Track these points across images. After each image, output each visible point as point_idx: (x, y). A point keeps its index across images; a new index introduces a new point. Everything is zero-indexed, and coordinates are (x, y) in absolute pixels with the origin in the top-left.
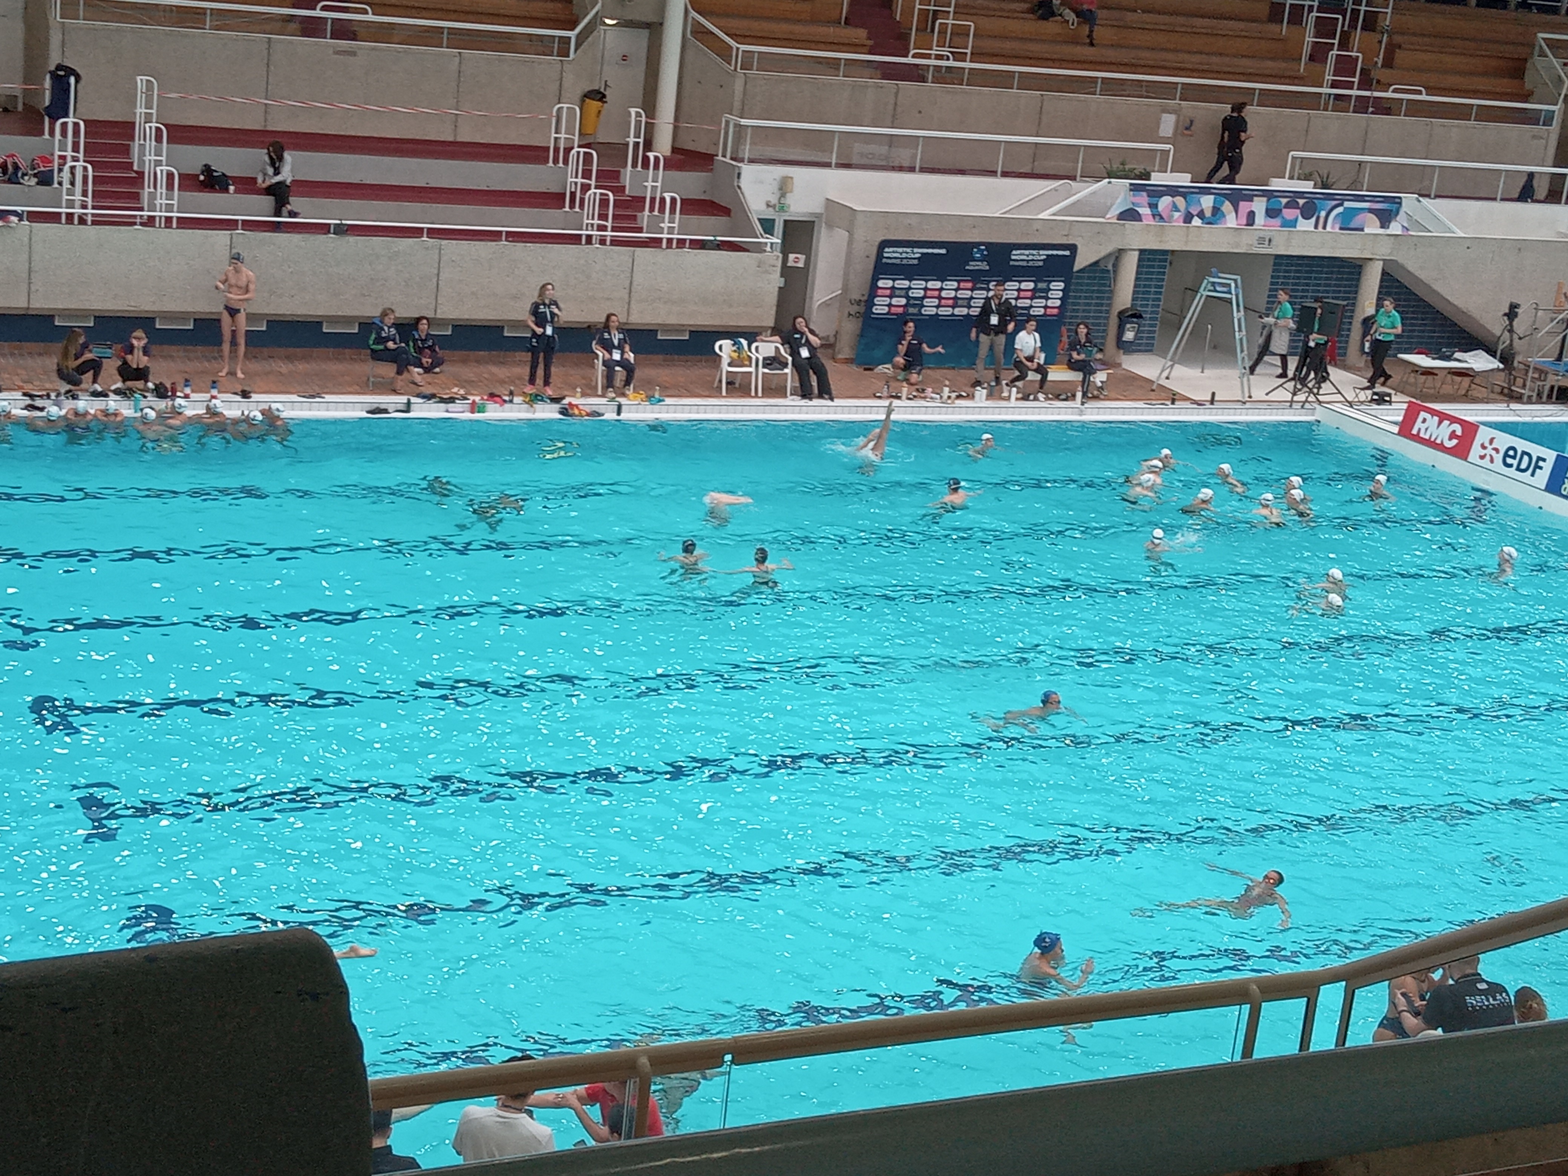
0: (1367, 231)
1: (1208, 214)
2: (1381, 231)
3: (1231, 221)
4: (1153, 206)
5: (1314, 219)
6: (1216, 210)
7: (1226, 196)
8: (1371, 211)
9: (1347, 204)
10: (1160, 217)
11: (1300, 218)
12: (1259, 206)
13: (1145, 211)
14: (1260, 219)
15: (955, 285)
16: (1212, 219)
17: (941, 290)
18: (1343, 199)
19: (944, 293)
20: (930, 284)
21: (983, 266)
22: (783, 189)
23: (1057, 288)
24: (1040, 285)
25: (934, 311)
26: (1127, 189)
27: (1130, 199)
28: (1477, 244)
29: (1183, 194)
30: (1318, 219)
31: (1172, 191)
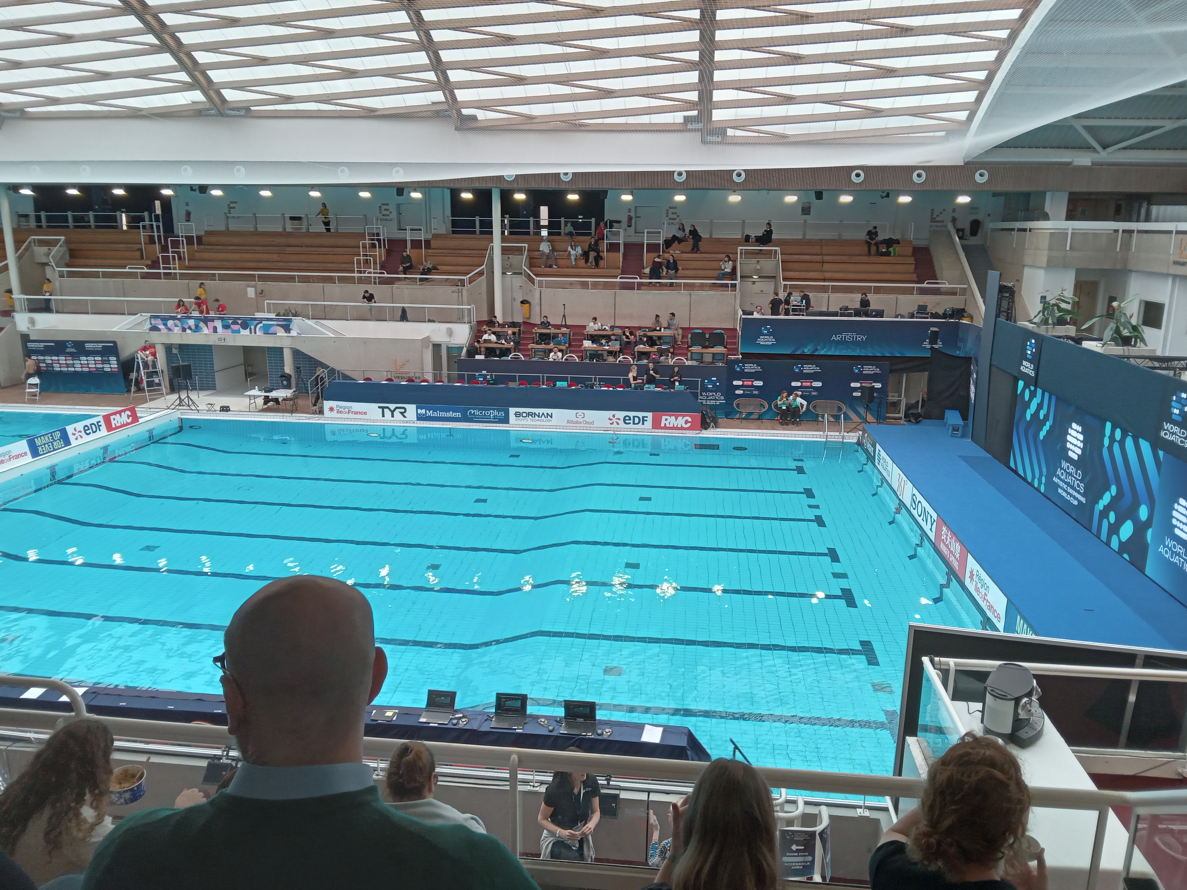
0: (278, 334)
2: (286, 334)
4: (165, 325)
8: (278, 325)
13: (161, 327)
15: (64, 358)
17: (58, 360)
18: (261, 320)
19: (60, 362)
20: (53, 358)
21: (73, 350)
22: (32, 322)
23: (113, 359)
24: (104, 358)
25: (59, 369)
26: (150, 318)
27: (153, 322)
28: (339, 340)
29: (179, 319)
30: (250, 329)
31: (174, 318)
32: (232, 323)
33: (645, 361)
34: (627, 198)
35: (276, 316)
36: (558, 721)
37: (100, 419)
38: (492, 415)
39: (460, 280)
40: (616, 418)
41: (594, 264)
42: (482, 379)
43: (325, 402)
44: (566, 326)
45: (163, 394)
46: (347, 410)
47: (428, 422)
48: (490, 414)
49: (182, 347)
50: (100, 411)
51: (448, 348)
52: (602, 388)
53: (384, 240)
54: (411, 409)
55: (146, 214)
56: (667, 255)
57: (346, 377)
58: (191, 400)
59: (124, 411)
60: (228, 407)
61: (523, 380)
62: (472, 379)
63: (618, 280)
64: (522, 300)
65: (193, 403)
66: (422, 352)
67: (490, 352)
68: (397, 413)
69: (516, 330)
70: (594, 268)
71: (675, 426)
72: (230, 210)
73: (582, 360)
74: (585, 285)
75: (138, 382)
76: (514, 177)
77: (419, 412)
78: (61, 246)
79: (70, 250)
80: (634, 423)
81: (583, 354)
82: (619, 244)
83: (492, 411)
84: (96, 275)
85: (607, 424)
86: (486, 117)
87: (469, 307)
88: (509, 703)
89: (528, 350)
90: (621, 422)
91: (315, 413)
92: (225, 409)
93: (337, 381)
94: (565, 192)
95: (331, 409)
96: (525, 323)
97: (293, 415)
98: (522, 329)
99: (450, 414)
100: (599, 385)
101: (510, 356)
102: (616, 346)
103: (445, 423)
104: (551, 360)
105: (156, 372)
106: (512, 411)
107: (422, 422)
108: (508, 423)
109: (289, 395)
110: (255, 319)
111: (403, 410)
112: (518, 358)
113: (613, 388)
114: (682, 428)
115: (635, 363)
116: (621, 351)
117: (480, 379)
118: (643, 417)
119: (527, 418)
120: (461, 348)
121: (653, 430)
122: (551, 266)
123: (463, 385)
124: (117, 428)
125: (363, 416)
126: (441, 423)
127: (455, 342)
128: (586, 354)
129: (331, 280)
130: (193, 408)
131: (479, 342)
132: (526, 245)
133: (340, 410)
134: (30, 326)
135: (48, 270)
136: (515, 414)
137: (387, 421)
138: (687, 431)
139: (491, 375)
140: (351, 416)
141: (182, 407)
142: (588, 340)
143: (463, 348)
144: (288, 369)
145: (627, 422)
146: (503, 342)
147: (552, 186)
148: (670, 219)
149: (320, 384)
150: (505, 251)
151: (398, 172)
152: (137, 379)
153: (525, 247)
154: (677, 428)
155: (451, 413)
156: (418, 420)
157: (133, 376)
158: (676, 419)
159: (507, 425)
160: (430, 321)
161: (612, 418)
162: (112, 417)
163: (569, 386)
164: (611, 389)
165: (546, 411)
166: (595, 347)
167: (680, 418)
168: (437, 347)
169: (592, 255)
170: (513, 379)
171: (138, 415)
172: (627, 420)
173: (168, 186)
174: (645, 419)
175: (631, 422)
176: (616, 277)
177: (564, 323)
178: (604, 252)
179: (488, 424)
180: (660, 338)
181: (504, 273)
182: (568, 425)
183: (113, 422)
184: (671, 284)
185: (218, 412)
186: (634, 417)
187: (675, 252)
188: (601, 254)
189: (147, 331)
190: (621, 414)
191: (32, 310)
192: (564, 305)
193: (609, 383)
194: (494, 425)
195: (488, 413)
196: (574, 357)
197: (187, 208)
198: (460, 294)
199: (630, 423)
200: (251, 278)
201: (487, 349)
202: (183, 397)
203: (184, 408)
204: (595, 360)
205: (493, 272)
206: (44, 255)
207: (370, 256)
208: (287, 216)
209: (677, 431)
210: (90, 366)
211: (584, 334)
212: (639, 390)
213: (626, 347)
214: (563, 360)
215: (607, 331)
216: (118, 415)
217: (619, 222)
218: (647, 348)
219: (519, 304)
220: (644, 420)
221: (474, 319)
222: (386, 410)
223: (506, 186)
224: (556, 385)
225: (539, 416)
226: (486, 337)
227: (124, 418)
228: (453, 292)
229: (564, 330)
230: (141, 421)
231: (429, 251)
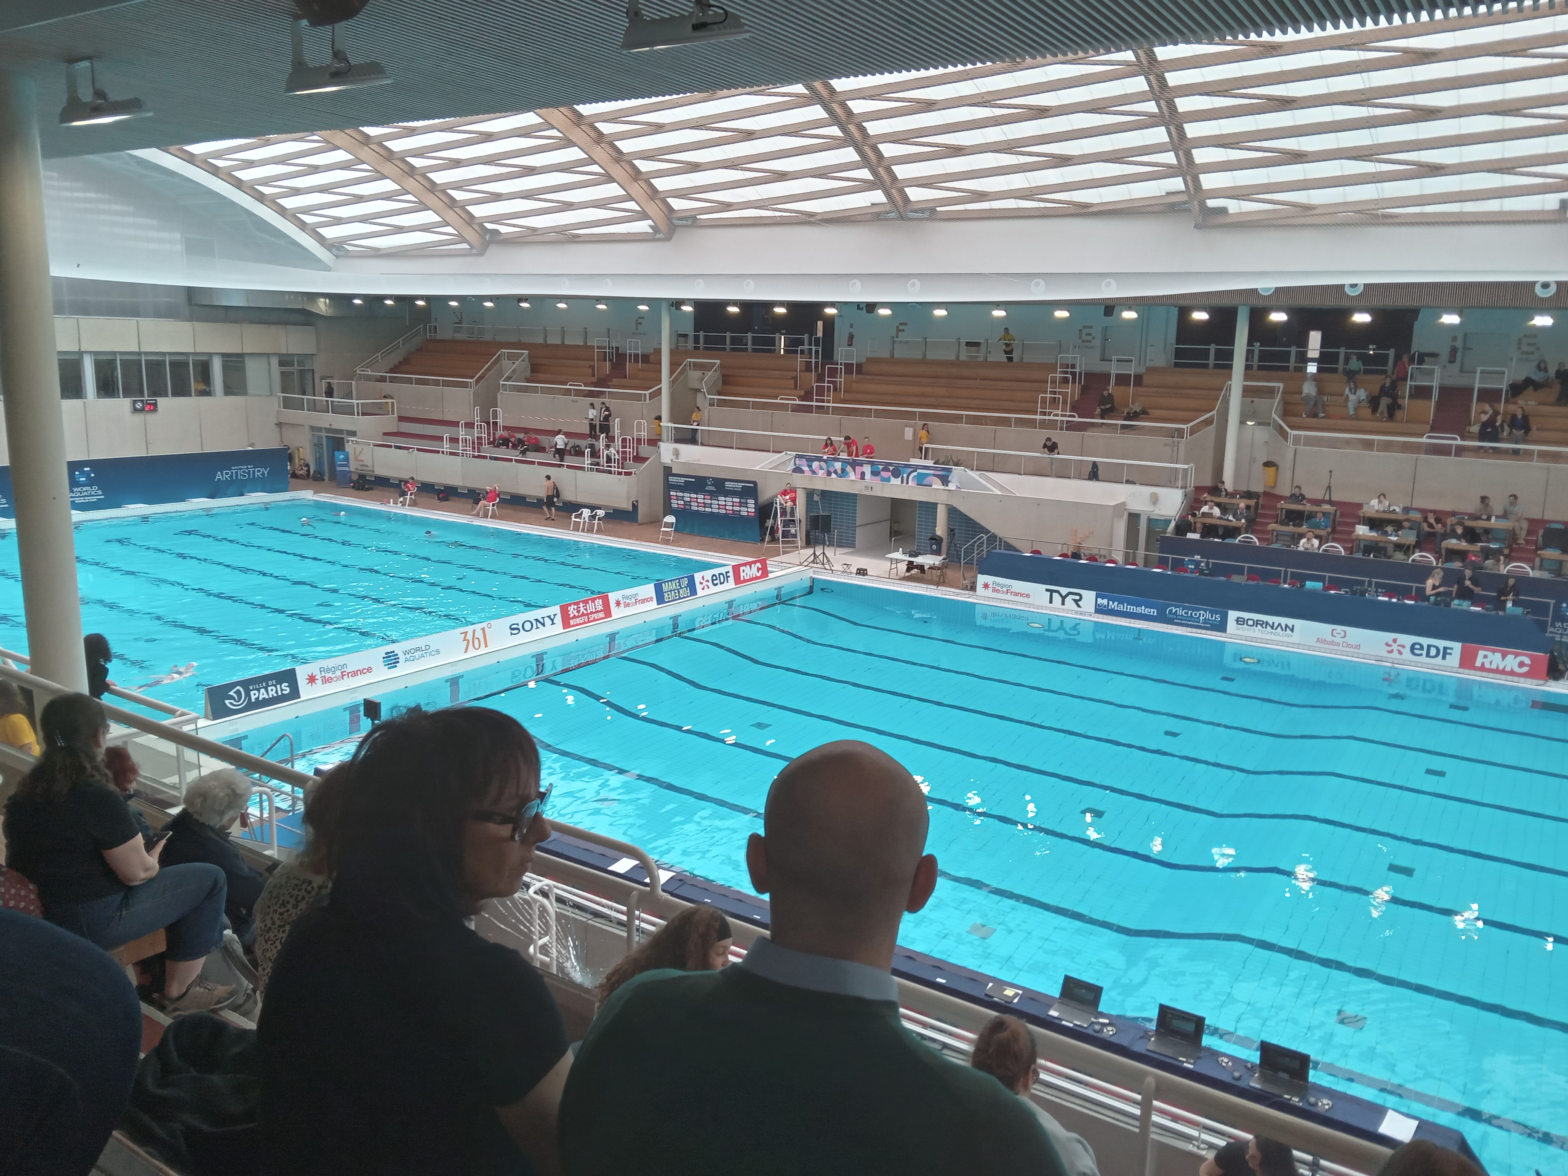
0: (933, 487)
1: (839, 472)
2: (943, 487)
3: (852, 476)
4: (810, 466)
5: (900, 478)
6: (843, 470)
7: (849, 463)
8: (934, 475)
9: (919, 471)
10: (814, 472)
11: (892, 478)
12: (867, 469)
13: (806, 468)
14: (868, 476)
15: (702, 497)
16: (842, 475)
17: (697, 498)
18: (916, 468)
19: (699, 500)
20: (692, 495)
21: (713, 488)
22: (677, 453)
23: (751, 502)
24: (742, 500)
25: (696, 508)
26: (795, 457)
27: (797, 462)
28: (1007, 500)
29: (825, 461)
30: (902, 478)
31: (820, 459)
32: (883, 470)
33: (1457, 565)
34: (1451, 319)
35: (934, 464)
36: (1250, 1069)
37: (730, 569)
38: (1201, 618)
39: (1177, 429)
40: (1397, 644)
41: (1386, 414)
42: (1193, 567)
43: (979, 576)
44: (1330, 502)
45: (797, 547)
46: (1005, 589)
47: (1110, 617)
48: (1200, 616)
49: (824, 494)
50: (727, 560)
51: (1149, 520)
52: (1380, 598)
53: (1080, 374)
54: (1089, 597)
55: (806, 336)
56: (1512, 408)
57: (1009, 547)
58: (827, 557)
59: (755, 562)
60: (866, 570)
61: (1253, 574)
62: (1178, 565)
63: (1424, 440)
64: (1265, 461)
65: (828, 561)
66: (1112, 523)
67: (1209, 530)
68: (1069, 600)
69: (1252, 503)
70: (1386, 421)
71: (1501, 668)
72: (897, 334)
73: (1351, 553)
74: (1368, 445)
75: (773, 531)
76: (1274, 289)
77: (1098, 603)
78: (715, 371)
79: (723, 376)
80: (1428, 655)
81: (1353, 544)
82: (1431, 388)
83: (1202, 612)
84: (746, 405)
85: (1383, 652)
86: (1240, 208)
87: (1186, 466)
88: (1177, 1024)
89: (1268, 532)
90: (1407, 651)
91: (965, 588)
92: (862, 572)
93: (997, 550)
94: (1349, 312)
95: (986, 586)
96: (1266, 494)
97: (939, 588)
98: (1261, 501)
99: (1142, 610)
100: (1376, 592)
101: (1239, 538)
102: (1410, 538)
103: (1132, 621)
104: (1301, 549)
105: (794, 521)
106: (1233, 615)
107: (1101, 616)
108: (1226, 632)
109: (937, 563)
110: (909, 466)
111: (1077, 598)
112: (1250, 542)
113: (1399, 600)
114: (1512, 673)
115: (1440, 565)
116: (1419, 545)
117: (1190, 566)
118: (1445, 649)
119: (1254, 627)
120: (1168, 522)
121: (1461, 670)
122: (1315, 416)
123: (1165, 572)
124: (745, 581)
125: (1025, 600)
126: (1128, 620)
127: (1162, 512)
128: (1359, 545)
129: (1006, 422)
130: (827, 567)
131: (1194, 515)
132: (1281, 385)
133: (997, 588)
134: (674, 457)
135: (699, 397)
136: (1237, 620)
137: (1055, 609)
138: (1522, 679)
139: (1207, 564)
140: (1009, 597)
141: (815, 565)
142: (1364, 524)
143: (1170, 521)
144: (940, 530)
145: (1416, 652)
146: (1231, 518)
147: (1330, 302)
148: (1523, 353)
149: (976, 552)
150: (1247, 392)
151: (1108, 285)
152: (772, 527)
153: (1279, 387)
154: (1503, 672)
155: (1143, 608)
156: (1095, 613)
157: (770, 523)
158: (1504, 657)
159: (1223, 634)
160: (1128, 482)
161: (1391, 643)
162: (742, 568)
163: (1326, 588)
164: (1394, 600)
165: (1284, 621)
166: (1373, 536)
167: (1510, 657)
168: (1134, 518)
169: (1384, 402)
170: (1240, 571)
171: (769, 569)
172: (1417, 649)
173: (832, 304)
174: (1448, 651)
175: (1424, 652)
176: (1421, 435)
177: (1327, 498)
178: (1404, 398)
179: (1194, 630)
180: (1487, 531)
181: (1242, 422)
182: (1318, 644)
183: (742, 574)
184: (1516, 452)
185: (854, 575)
186: (1429, 647)
187: (1528, 403)
188: (1400, 401)
189: (791, 472)
190: (1408, 640)
191: (677, 441)
192: (1331, 472)
193: (1390, 591)
194: (1204, 631)
195: (1196, 614)
196: (1337, 548)
197: (851, 330)
198: (1176, 448)
199: (1421, 655)
200: (911, 416)
201: (1204, 524)
202: (817, 553)
203: (818, 566)
204: (1372, 555)
205: (1227, 421)
206: (698, 380)
207: (1060, 393)
208: (963, 341)
209: (1503, 677)
210: (727, 507)
211: (1358, 517)
212: (1442, 605)
213: (1426, 541)
214: (1321, 551)
215: (1397, 513)
216: (748, 566)
217: (1434, 355)
218: (1463, 545)
219: (1261, 466)
220: (1446, 652)
221: (1192, 483)
222: (1055, 595)
223: (1261, 304)
224: (1305, 584)
225: (1272, 627)
226: (1205, 509)
227: (752, 571)
228: (1165, 445)
229: (1326, 507)
230: (771, 576)
231: (1140, 389)
